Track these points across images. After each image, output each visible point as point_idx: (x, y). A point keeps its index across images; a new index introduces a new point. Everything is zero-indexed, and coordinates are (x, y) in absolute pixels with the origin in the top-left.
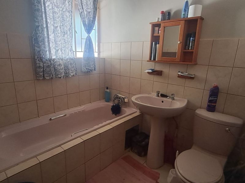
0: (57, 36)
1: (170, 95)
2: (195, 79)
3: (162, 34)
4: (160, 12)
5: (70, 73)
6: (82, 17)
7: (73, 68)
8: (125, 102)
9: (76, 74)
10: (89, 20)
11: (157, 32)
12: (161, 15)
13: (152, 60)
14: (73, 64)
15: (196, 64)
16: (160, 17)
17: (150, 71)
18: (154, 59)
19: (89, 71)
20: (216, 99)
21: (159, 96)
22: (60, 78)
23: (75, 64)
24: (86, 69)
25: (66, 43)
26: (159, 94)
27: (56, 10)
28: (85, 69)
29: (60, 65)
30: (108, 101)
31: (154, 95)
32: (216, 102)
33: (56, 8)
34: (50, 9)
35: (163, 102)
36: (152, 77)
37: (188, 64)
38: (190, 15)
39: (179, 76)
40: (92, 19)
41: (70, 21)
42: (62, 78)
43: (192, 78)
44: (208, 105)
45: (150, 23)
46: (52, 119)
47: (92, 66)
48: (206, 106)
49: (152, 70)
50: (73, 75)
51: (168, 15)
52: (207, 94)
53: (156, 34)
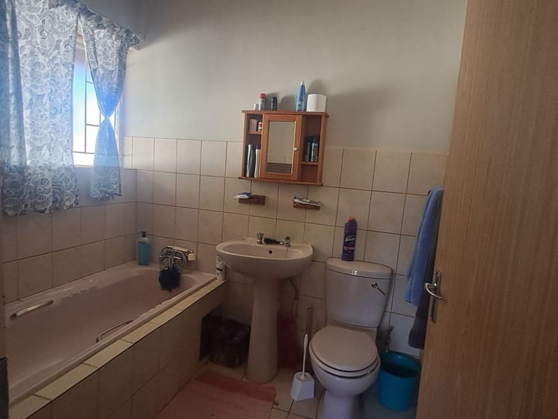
0: (42, 117)
1: (283, 240)
2: (321, 209)
3: (266, 131)
4: (259, 95)
5: (64, 199)
6: (95, 80)
7: (69, 189)
8: (190, 261)
9: (77, 204)
10: (111, 88)
11: (255, 128)
12: (260, 100)
13: (248, 176)
14: (70, 181)
15: (322, 185)
16: (260, 104)
17: (246, 196)
18: (252, 175)
19: (107, 195)
20: (353, 239)
21: (261, 243)
22: (43, 212)
23: (76, 180)
24: (101, 191)
25: (58, 132)
26: (262, 239)
27: (41, 58)
28: (99, 192)
29: (43, 181)
30: (144, 263)
31: (253, 241)
32: (353, 245)
33: (40, 55)
34: (25, 55)
35: (271, 252)
36: (246, 208)
37: (309, 185)
38: (311, 108)
39: (298, 206)
40: (115, 86)
41: (67, 85)
42: (47, 212)
43: (317, 208)
44: (344, 250)
45: (243, 111)
46: (19, 314)
47: (115, 186)
48: (341, 252)
49: (248, 194)
50: (71, 207)
51: (274, 102)
52: (341, 233)
53: (253, 131)
